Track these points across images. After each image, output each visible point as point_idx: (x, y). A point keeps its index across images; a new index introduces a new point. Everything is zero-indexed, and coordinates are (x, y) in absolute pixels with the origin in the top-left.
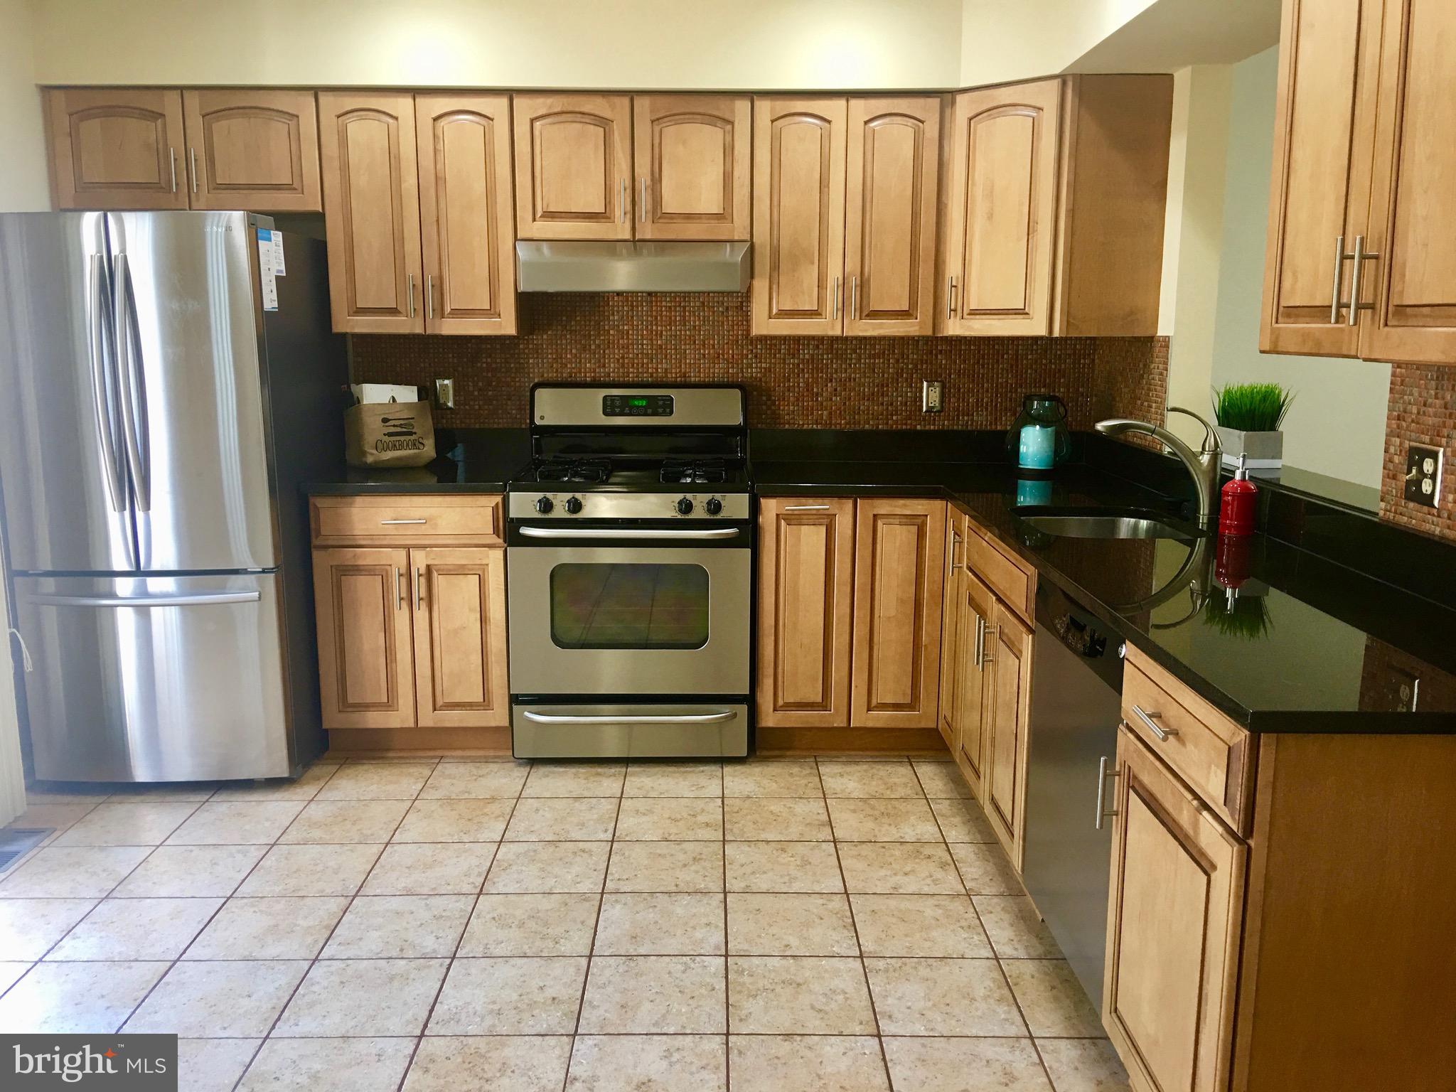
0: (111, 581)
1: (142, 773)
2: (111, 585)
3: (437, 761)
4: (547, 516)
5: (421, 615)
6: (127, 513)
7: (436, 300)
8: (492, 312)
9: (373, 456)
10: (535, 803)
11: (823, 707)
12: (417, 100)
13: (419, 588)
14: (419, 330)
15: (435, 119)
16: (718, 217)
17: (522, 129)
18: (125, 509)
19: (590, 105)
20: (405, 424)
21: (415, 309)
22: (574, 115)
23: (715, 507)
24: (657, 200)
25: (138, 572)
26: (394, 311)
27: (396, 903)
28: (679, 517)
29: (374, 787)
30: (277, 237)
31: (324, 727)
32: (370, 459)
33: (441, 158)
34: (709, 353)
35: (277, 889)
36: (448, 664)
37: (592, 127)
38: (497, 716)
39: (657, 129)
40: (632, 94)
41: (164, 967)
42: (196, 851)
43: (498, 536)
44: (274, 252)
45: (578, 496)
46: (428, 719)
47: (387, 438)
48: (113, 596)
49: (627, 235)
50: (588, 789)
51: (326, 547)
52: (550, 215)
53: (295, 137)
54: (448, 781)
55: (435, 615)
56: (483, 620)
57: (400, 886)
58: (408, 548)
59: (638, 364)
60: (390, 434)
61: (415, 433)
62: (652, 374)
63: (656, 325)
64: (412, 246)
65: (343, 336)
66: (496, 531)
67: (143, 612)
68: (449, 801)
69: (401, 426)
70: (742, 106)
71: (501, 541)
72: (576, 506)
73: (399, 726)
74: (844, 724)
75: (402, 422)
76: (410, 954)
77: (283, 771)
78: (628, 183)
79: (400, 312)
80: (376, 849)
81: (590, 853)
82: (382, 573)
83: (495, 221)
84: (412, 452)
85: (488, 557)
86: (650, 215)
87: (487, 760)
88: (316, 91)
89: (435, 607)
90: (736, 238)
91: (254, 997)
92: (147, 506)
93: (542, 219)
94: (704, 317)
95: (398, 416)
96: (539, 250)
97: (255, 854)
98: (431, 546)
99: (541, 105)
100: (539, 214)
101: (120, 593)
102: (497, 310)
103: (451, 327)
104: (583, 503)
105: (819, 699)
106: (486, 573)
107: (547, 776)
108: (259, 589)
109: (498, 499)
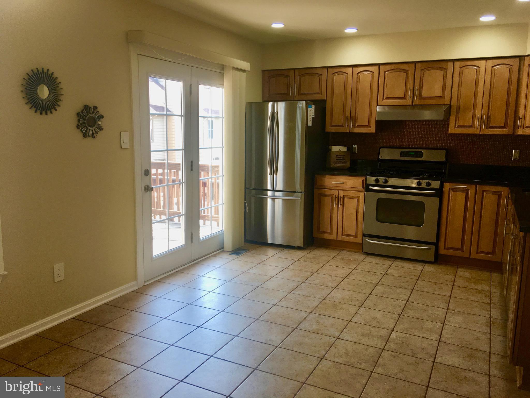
0: (267, 192)
1: (269, 241)
2: (267, 193)
3: (341, 250)
4: (377, 184)
5: (340, 208)
6: (272, 175)
7: (353, 123)
8: (369, 126)
9: (333, 165)
10: (366, 263)
11: (461, 250)
12: (353, 68)
13: (340, 202)
14: (348, 131)
15: (358, 73)
16: (440, 97)
17: (382, 74)
18: (272, 174)
19: (402, 67)
20: (342, 157)
21: (347, 125)
22: (397, 70)
23: (428, 184)
24: (420, 93)
25: (273, 190)
26: (342, 126)
27: (324, 276)
28: (417, 187)
29: (324, 253)
30: (313, 107)
31: (313, 236)
32: (332, 166)
33: (358, 84)
34: (437, 139)
35: (297, 269)
36: (346, 224)
37: (402, 73)
38: (359, 240)
39: (422, 72)
40: (415, 63)
41: (270, 277)
42: (280, 258)
43: (363, 189)
44: (312, 111)
45: (387, 178)
46: (340, 238)
47: (337, 161)
48: (267, 195)
49: (411, 104)
50: (382, 262)
51: (318, 188)
52: (388, 98)
53: (321, 80)
54: (343, 255)
55: (344, 209)
56: (357, 212)
57: (326, 273)
58: (339, 190)
59: (413, 142)
60: (338, 160)
61: (345, 160)
62: (418, 145)
63: (420, 130)
64: (348, 108)
65: (329, 133)
66: (363, 187)
67: (273, 200)
68: (343, 259)
69: (341, 157)
70: (451, 64)
71: (364, 190)
72: (386, 181)
73: (332, 239)
74: (468, 256)
75: (342, 156)
76: (325, 285)
77: (302, 245)
78: (412, 88)
79: (343, 126)
80: (321, 265)
81: (377, 275)
82: (331, 196)
83: (372, 101)
84: (342, 165)
85: (360, 194)
86: (418, 98)
87: (355, 252)
88: (327, 68)
89: (345, 207)
90: (445, 104)
91: (289, 286)
92: (277, 174)
93: (385, 100)
94: (436, 128)
95: (340, 155)
96: (384, 108)
97: (293, 261)
98: (345, 190)
99: (388, 67)
100: (385, 98)
101: (268, 195)
102: (370, 126)
103: (357, 130)
104: (388, 180)
105: (460, 247)
106: (359, 199)
107: (371, 258)
108: (301, 197)
109: (364, 178)
